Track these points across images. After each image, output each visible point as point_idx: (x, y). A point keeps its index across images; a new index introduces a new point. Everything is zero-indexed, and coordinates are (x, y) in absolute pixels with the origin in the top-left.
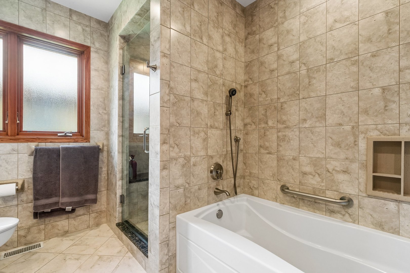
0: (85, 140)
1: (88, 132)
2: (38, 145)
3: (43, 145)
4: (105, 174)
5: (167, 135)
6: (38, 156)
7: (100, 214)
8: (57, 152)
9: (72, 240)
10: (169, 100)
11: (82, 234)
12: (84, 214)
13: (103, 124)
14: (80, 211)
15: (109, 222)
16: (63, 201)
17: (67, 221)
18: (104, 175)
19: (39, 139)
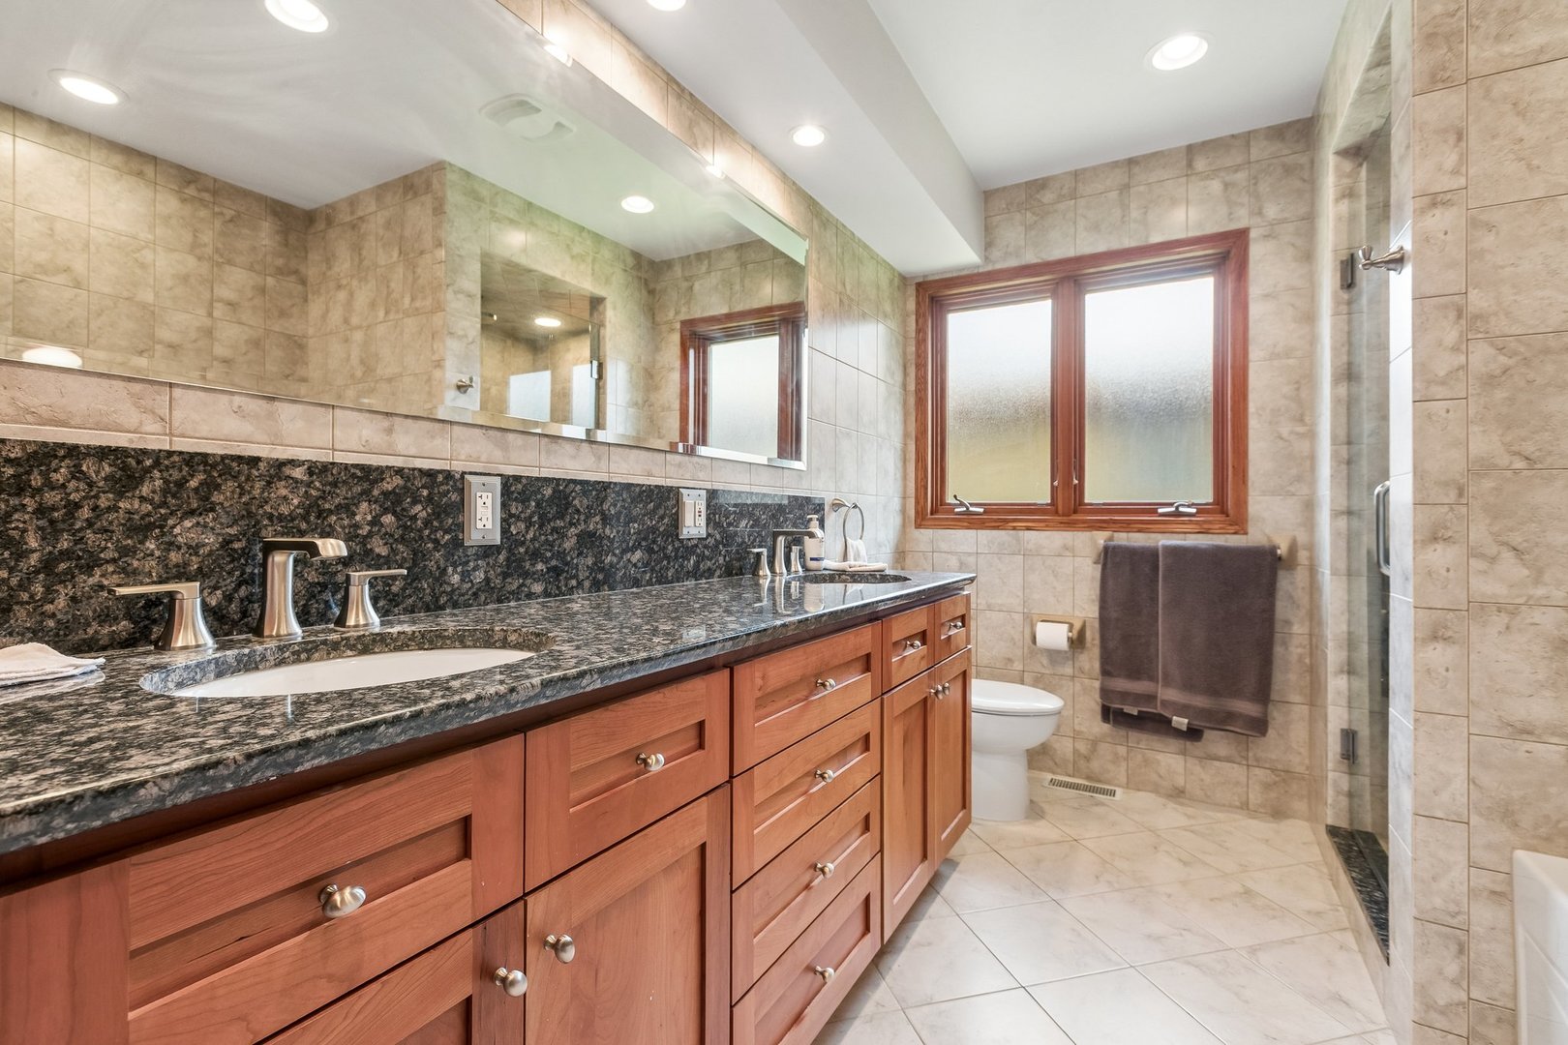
0: (1231, 525)
1: (1242, 503)
2: (1111, 539)
3: (1123, 539)
4: (1300, 646)
5: (1451, 508)
6: (1109, 565)
7: (1284, 780)
8: (1150, 556)
9: (1189, 817)
10: (1465, 367)
11: (1220, 816)
12: (1228, 759)
13: (1294, 471)
14: (1216, 742)
15: (1312, 818)
16: (1165, 698)
17: (1180, 758)
18: (1299, 650)
19: (1115, 522)
